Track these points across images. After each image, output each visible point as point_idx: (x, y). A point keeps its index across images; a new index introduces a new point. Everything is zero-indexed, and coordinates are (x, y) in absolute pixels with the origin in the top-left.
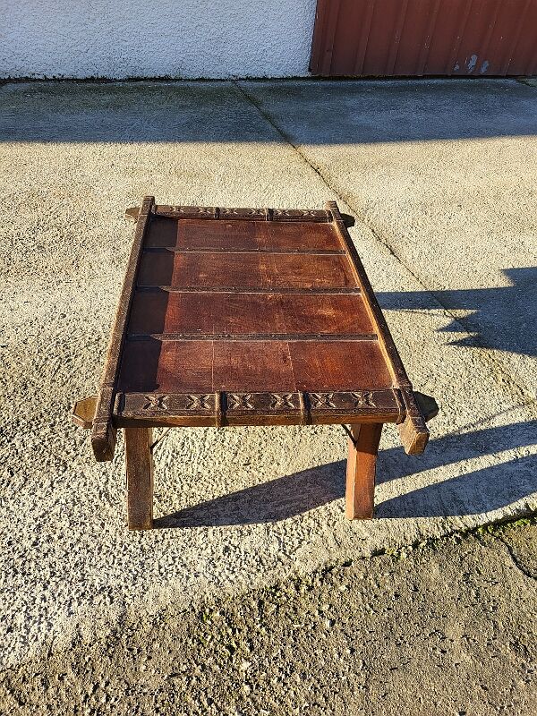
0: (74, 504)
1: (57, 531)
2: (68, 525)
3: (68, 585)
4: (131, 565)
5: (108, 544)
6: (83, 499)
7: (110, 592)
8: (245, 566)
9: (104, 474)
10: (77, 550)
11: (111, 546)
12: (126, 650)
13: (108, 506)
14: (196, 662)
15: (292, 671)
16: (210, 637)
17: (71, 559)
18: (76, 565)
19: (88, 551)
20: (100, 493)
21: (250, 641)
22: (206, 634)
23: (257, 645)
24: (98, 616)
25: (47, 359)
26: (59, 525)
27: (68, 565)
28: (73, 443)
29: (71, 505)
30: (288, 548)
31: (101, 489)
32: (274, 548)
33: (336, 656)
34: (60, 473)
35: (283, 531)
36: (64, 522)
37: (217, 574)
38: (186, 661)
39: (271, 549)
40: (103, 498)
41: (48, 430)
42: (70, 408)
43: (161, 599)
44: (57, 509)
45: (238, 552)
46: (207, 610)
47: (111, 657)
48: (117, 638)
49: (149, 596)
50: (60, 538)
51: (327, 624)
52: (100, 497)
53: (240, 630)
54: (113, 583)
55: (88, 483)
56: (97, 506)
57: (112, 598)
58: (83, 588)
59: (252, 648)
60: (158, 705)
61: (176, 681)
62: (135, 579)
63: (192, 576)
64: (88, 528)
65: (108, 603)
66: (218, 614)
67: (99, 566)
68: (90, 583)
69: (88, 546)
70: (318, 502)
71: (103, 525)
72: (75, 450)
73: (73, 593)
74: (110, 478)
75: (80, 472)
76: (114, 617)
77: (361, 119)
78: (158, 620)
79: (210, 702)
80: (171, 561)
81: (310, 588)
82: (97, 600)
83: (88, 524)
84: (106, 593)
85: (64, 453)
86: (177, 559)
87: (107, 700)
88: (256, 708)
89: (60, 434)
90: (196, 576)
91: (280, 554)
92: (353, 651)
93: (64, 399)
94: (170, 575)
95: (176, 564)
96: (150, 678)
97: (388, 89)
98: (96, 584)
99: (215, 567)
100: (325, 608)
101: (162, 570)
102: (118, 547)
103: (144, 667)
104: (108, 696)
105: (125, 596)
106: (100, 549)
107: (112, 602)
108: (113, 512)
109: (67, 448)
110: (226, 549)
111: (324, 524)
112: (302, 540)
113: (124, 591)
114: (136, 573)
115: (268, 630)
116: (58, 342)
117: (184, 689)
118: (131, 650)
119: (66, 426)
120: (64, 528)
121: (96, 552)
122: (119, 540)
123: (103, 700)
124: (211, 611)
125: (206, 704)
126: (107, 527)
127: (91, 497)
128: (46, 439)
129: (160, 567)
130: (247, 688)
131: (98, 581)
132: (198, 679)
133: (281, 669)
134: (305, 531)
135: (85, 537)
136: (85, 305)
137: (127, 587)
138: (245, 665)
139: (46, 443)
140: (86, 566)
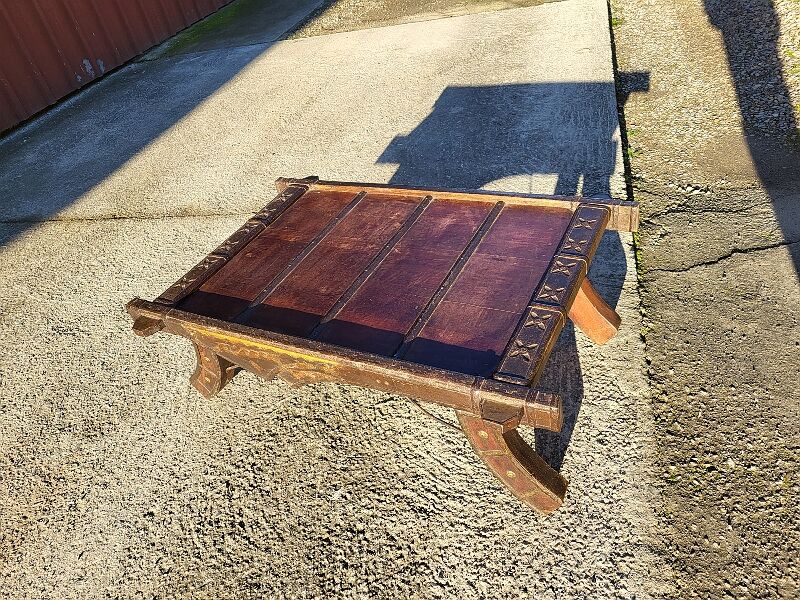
0: (484, 566)
1: (515, 592)
2: (510, 579)
3: (595, 595)
4: (591, 527)
5: (553, 543)
6: (479, 555)
7: (618, 555)
8: (626, 433)
9: (452, 525)
10: (550, 576)
11: (558, 541)
12: (693, 555)
13: (501, 532)
14: (718, 499)
15: (743, 432)
16: (695, 482)
17: (560, 585)
18: (572, 581)
19: (556, 565)
20: (481, 535)
21: (707, 452)
22: (690, 484)
23: (712, 448)
24: (645, 573)
25: (220, 550)
26: (506, 589)
27: (568, 589)
28: (389, 549)
29: (482, 570)
30: (617, 395)
31: (472, 533)
32: (612, 404)
33: (735, 398)
34: (427, 572)
35: (596, 394)
36: (505, 582)
37: (626, 457)
38: (716, 508)
39: (612, 408)
40: (487, 534)
41: (351, 572)
42: (327, 540)
43: (641, 510)
44: (483, 586)
45: (608, 434)
46: (666, 475)
47: (697, 571)
48: (676, 561)
49: (634, 521)
50: (525, 590)
51: (704, 393)
52: (485, 536)
53: (694, 456)
54: (607, 549)
55: (458, 545)
56: (496, 543)
57: (626, 555)
58: (605, 581)
59: (714, 453)
60: (759, 543)
61: (735, 521)
62: (609, 528)
63: (622, 477)
64: (525, 559)
65: (632, 559)
66: (673, 468)
67: (581, 558)
68: (599, 572)
69: (549, 564)
70: (576, 359)
71: (525, 542)
72: (400, 548)
73: (607, 592)
74: (461, 521)
75: (438, 550)
76: (651, 558)
77: (66, 162)
78: (664, 519)
79: (762, 499)
80: (599, 491)
81: (665, 392)
82: (624, 569)
83: (518, 558)
84: (619, 559)
85: (399, 562)
86: (597, 485)
87: (745, 586)
88: (774, 467)
89: (365, 559)
90: (624, 473)
91: (621, 403)
92: (732, 386)
93: (308, 543)
94: (614, 496)
95: (603, 487)
96: (727, 541)
97: (41, 130)
98: (604, 566)
99: (618, 456)
100: (688, 390)
101: (606, 501)
102: (563, 534)
103: (716, 545)
104: (741, 584)
105: (628, 541)
106: (557, 552)
107: (632, 556)
108: (511, 529)
109: (391, 555)
110: (600, 441)
111: (599, 362)
112: (612, 383)
113: (620, 541)
114: (602, 526)
115: (698, 436)
116: (198, 531)
117: (745, 517)
118: (693, 551)
119: (356, 550)
120: (514, 584)
121: (560, 557)
122: (552, 531)
123: (745, 589)
124: (667, 472)
125: (763, 504)
126: (530, 539)
127: (480, 546)
128: (365, 577)
129: (603, 502)
130: (753, 468)
131: (600, 564)
132: (738, 503)
133: (740, 439)
134: (603, 377)
135: (536, 564)
136: (150, 484)
137: (617, 538)
138: (731, 463)
139: (371, 578)
140: (576, 571)
